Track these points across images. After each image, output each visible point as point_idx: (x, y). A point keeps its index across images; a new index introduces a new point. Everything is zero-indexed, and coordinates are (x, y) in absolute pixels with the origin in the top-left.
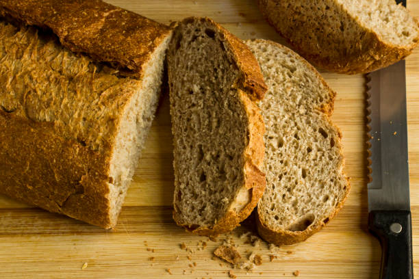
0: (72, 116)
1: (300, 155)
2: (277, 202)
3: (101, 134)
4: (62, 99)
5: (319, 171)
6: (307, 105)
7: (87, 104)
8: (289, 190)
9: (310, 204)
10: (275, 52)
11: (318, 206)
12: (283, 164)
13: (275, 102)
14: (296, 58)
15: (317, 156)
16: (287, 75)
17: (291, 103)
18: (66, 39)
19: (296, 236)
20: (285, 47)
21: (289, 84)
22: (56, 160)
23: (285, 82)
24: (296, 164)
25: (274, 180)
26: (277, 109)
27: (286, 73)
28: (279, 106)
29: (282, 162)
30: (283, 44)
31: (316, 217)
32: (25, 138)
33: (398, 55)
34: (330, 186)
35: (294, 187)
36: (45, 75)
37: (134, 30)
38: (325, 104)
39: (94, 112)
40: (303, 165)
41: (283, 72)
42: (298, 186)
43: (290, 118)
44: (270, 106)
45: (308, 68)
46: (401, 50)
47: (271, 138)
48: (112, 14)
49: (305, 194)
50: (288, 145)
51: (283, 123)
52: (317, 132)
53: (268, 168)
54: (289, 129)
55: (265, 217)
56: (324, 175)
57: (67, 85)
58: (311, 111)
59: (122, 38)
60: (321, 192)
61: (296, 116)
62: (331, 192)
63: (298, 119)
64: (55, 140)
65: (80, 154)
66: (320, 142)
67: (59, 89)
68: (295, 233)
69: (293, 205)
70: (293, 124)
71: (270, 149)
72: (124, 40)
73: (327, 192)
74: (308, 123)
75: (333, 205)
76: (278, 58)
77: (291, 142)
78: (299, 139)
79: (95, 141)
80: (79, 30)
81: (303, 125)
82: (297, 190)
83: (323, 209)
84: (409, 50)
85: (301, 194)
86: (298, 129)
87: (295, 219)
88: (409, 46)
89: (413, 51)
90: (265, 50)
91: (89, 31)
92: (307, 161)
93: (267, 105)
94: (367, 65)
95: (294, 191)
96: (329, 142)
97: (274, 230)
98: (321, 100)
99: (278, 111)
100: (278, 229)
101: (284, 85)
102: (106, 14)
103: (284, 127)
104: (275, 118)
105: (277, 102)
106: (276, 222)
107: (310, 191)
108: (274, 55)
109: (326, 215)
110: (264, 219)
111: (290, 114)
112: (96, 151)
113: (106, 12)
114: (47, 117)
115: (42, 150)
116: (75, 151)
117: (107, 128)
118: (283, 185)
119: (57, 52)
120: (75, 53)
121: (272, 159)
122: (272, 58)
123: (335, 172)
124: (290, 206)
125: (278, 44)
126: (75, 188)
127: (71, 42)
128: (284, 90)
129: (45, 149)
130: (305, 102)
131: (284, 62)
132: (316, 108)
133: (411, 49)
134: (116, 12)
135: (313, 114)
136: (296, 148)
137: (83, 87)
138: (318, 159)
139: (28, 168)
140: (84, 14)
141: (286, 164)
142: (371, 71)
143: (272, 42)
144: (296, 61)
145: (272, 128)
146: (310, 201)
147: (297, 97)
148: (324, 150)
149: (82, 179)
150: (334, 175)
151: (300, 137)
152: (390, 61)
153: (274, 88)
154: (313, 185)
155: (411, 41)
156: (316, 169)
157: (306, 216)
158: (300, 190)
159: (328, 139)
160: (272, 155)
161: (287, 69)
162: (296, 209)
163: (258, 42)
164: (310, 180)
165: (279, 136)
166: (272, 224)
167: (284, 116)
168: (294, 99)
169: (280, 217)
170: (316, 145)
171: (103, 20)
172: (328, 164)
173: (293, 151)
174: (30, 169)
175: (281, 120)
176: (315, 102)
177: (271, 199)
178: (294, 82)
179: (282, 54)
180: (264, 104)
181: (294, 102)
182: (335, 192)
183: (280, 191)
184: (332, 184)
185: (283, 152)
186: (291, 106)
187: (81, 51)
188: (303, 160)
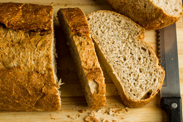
0: (27, 60)
1: (136, 62)
2: (132, 87)
3: (44, 65)
4: (19, 54)
5: (147, 68)
6: (132, 37)
7: (33, 53)
8: (136, 80)
9: (148, 84)
10: (109, 15)
11: (152, 85)
12: (129, 69)
13: (116, 40)
14: (119, 16)
15: (144, 61)
16: (117, 25)
17: (124, 38)
18: (9, 24)
19: (146, 101)
20: (112, 12)
21: (120, 29)
22: (27, 84)
23: (118, 29)
24: (135, 67)
25: (128, 77)
26: (118, 43)
27: (117, 24)
28: (119, 41)
29: (128, 67)
30: (111, 11)
31: (153, 90)
32: (8, 78)
33: (172, 21)
34: (155, 74)
35: (138, 78)
36: (5, 44)
37: (37, 11)
38: (140, 35)
39: (37, 55)
40: (139, 67)
41: (115, 24)
42: (140, 77)
43: (126, 46)
44: (114, 42)
45: (127, 19)
46: (174, 18)
47: (119, 57)
48: (23, 7)
49: (144, 80)
50: (129, 59)
51: (123, 49)
52: (141, 49)
53: (123, 72)
54: (127, 51)
55: (129, 96)
56: (150, 69)
57: (18, 46)
58: (134, 40)
59: (34, 16)
60: (151, 77)
61: (128, 44)
62: (156, 77)
63: (129, 45)
64: (23, 74)
65: (38, 78)
66: (144, 54)
67: (16, 49)
68: (146, 100)
69: (140, 87)
70: (128, 48)
71: (121, 62)
72: (36, 17)
73: (154, 77)
74: (135, 46)
75: (159, 82)
76: (111, 18)
77: (130, 57)
78: (133, 55)
79: (43, 69)
80: (13, 19)
81: (133, 47)
82: (140, 79)
83: (155, 85)
84: (178, 18)
85: (142, 81)
86: (131, 50)
87: (143, 94)
88: (178, 16)
89: (180, 19)
90: (103, 16)
91: (18, 17)
92: (140, 64)
93: (113, 42)
94: (157, 25)
95: (139, 80)
96: (148, 53)
97: (135, 101)
98: (138, 34)
99: (119, 44)
100: (137, 100)
101: (118, 30)
102: (20, 8)
103: (124, 51)
104: (119, 47)
105: (117, 39)
106: (135, 97)
107: (146, 78)
108: (108, 16)
109: (157, 88)
110: (129, 97)
111: (125, 44)
112: (45, 74)
113: (20, 6)
114: (15, 64)
115: (18, 81)
116: (35, 77)
117: (46, 61)
118: (132, 79)
119: (6, 32)
120: (15, 30)
121: (123, 67)
122: (108, 18)
123: (155, 66)
124: (139, 88)
125: (108, 11)
126: (40, 95)
127: (12, 25)
128: (119, 32)
129: (19, 80)
130: (130, 36)
131: (114, 19)
132: (137, 38)
133: (179, 18)
134: (24, 5)
135: (136, 41)
136: (133, 59)
137: (26, 45)
138: (145, 62)
139: (14, 92)
140: (11, 10)
141: (131, 68)
142: (159, 28)
143: (105, 11)
144: (120, 17)
145: (118, 52)
146: (147, 83)
147: (126, 35)
148: (147, 57)
149: (43, 89)
150: (155, 68)
151: (133, 54)
152: (169, 23)
153: (114, 33)
154: (146, 75)
155: (179, 14)
156: (146, 67)
157: (148, 91)
158: (141, 79)
159: (147, 51)
160: (122, 65)
161: (117, 22)
162: (142, 88)
163: (99, 12)
164: (144, 73)
165: (123, 55)
166: (133, 98)
167: (122, 45)
168: (125, 36)
169: (136, 94)
170: (142, 56)
171: (21, 10)
172: (150, 63)
173: (132, 61)
174: (15, 92)
175: (122, 47)
176: (135, 35)
177: (129, 87)
178: (122, 28)
179: (112, 15)
180: (111, 42)
181: (125, 37)
182: (158, 76)
183: (132, 82)
184: (155, 72)
185: (128, 63)
186: (124, 40)
187: (18, 28)
188: (138, 64)
